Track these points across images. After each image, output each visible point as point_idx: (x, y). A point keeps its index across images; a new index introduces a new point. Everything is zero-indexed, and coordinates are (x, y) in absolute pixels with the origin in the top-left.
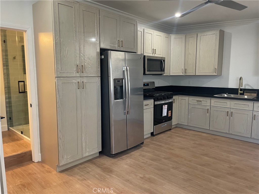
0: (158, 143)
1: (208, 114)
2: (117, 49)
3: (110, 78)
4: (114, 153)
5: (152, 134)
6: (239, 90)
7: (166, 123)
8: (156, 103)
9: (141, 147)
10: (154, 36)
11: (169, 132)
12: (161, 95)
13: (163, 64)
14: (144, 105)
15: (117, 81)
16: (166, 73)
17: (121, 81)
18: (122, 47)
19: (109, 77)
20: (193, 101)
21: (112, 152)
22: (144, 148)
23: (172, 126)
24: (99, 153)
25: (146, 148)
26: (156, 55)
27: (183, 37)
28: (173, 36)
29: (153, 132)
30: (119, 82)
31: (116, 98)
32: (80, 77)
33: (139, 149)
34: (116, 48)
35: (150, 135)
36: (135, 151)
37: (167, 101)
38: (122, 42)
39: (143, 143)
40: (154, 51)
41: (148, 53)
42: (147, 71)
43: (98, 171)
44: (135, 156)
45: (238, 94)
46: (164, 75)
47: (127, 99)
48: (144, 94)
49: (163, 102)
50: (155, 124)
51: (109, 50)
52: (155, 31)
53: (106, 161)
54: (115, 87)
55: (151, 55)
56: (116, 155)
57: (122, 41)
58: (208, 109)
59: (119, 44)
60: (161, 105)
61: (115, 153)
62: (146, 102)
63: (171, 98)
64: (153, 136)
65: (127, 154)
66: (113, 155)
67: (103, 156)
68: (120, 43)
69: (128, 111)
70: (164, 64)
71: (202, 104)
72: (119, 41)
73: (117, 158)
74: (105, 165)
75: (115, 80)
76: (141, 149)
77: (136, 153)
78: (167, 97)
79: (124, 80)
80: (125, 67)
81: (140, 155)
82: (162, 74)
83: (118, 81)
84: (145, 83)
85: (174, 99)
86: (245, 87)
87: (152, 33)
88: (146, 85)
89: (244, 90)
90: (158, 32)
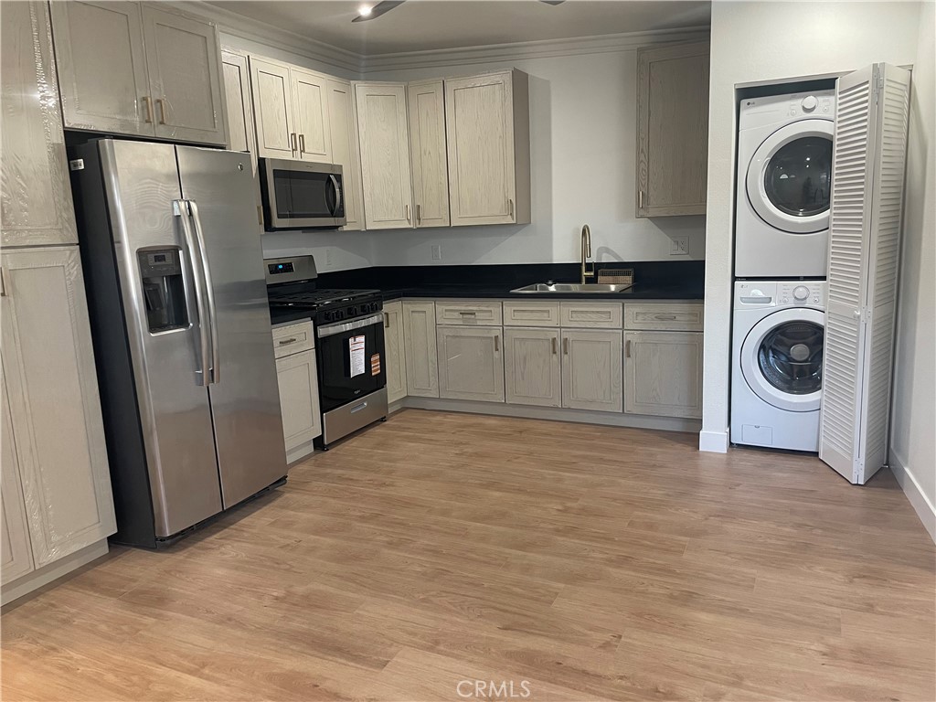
0: (340, 472)
1: (496, 354)
2: (138, 133)
3: (121, 248)
4: (170, 532)
5: (319, 444)
6: (584, 268)
7: (364, 401)
8: (323, 332)
9: (280, 494)
10: (291, 87)
11: (378, 430)
12: (340, 300)
13: (337, 190)
14: (276, 343)
15: (151, 257)
16: (351, 222)
17: (169, 257)
18: (162, 123)
19: (116, 245)
20: (449, 315)
21: (162, 530)
22: (289, 496)
23: (386, 406)
24: (106, 541)
25: (295, 496)
26: (307, 158)
27: (398, 90)
28: (362, 89)
29: (322, 437)
30: (163, 263)
31: (155, 325)
33: (271, 504)
34: (135, 128)
35: (311, 449)
36: (255, 514)
37: (362, 323)
38: (159, 104)
39: (282, 480)
40: (298, 142)
41: (277, 150)
42: (279, 216)
43: (108, 607)
44: (254, 531)
45: (580, 281)
46: (345, 228)
47: (202, 326)
48: (270, 303)
49: (348, 327)
50: (324, 408)
51: (103, 135)
52: (293, 67)
53: (141, 567)
54: (146, 283)
55: (288, 156)
56: (181, 539)
57: (159, 101)
58: (497, 337)
59: (146, 110)
60: (344, 339)
61: (173, 533)
62: (281, 332)
63: (376, 309)
64: (323, 450)
65: (225, 528)
66: (168, 542)
67: (126, 551)
68: (153, 109)
69: (212, 371)
70: (341, 188)
71: (479, 323)
72: (145, 99)
73: (185, 547)
74: (135, 581)
75: (142, 254)
76: (278, 501)
77: (259, 520)
78: (363, 307)
79: (181, 252)
80: (182, 205)
81: (275, 522)
82: (337, 227)
83: (157, 259)
84: (275, 262)
85: (387, 314)
86: (599, 256)
87: (284, 73)
88: (282, 271)
89: (598, 268)
90: (305, 70)
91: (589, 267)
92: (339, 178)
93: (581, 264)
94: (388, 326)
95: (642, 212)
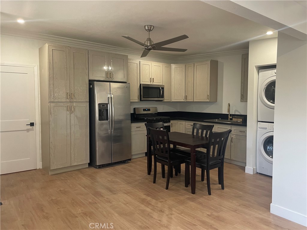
2: (105, 80)
6: (229, 115)
9: (128, 163)
10: (151, 67)
14: (133, 128)
18: (111, 78)
20: (189, 125)
21: (97, 163)
22: (131, 164)
24: (88, 164)
26: (154, 84)
27: (183, 66)
28: (173, 66)
30: (104, 107)
31: (100, 119)
32: (70, 102)
35: (144, 155)
38: (111, 74)
39: (130, 160)
40: (152, 80)
41: (146, 81)
42: (143, 97)
45: (228, 119)
46: (164, 101)
52: (152, 62)
55: (149, 83)
59: (107, 75)
63: (169, 122)
67: (91, 167)
68: (109, 75)
70: (163, 91)
72: (107, 73)
75: (99, 104)
79: (108, 105)
80: (110, 95)
81: (122, 168)
82: (162, 100)
84: (145, 108)
85: (172, 124)
86: (235, 112)
87: (150, 64)
88: (147, 111)
89: (233, 116)
90: (156, 63)
91: (231, 115)
92: (163, 88)
93: (228, 114)
94: (172, 127)
95: (242, 100)
